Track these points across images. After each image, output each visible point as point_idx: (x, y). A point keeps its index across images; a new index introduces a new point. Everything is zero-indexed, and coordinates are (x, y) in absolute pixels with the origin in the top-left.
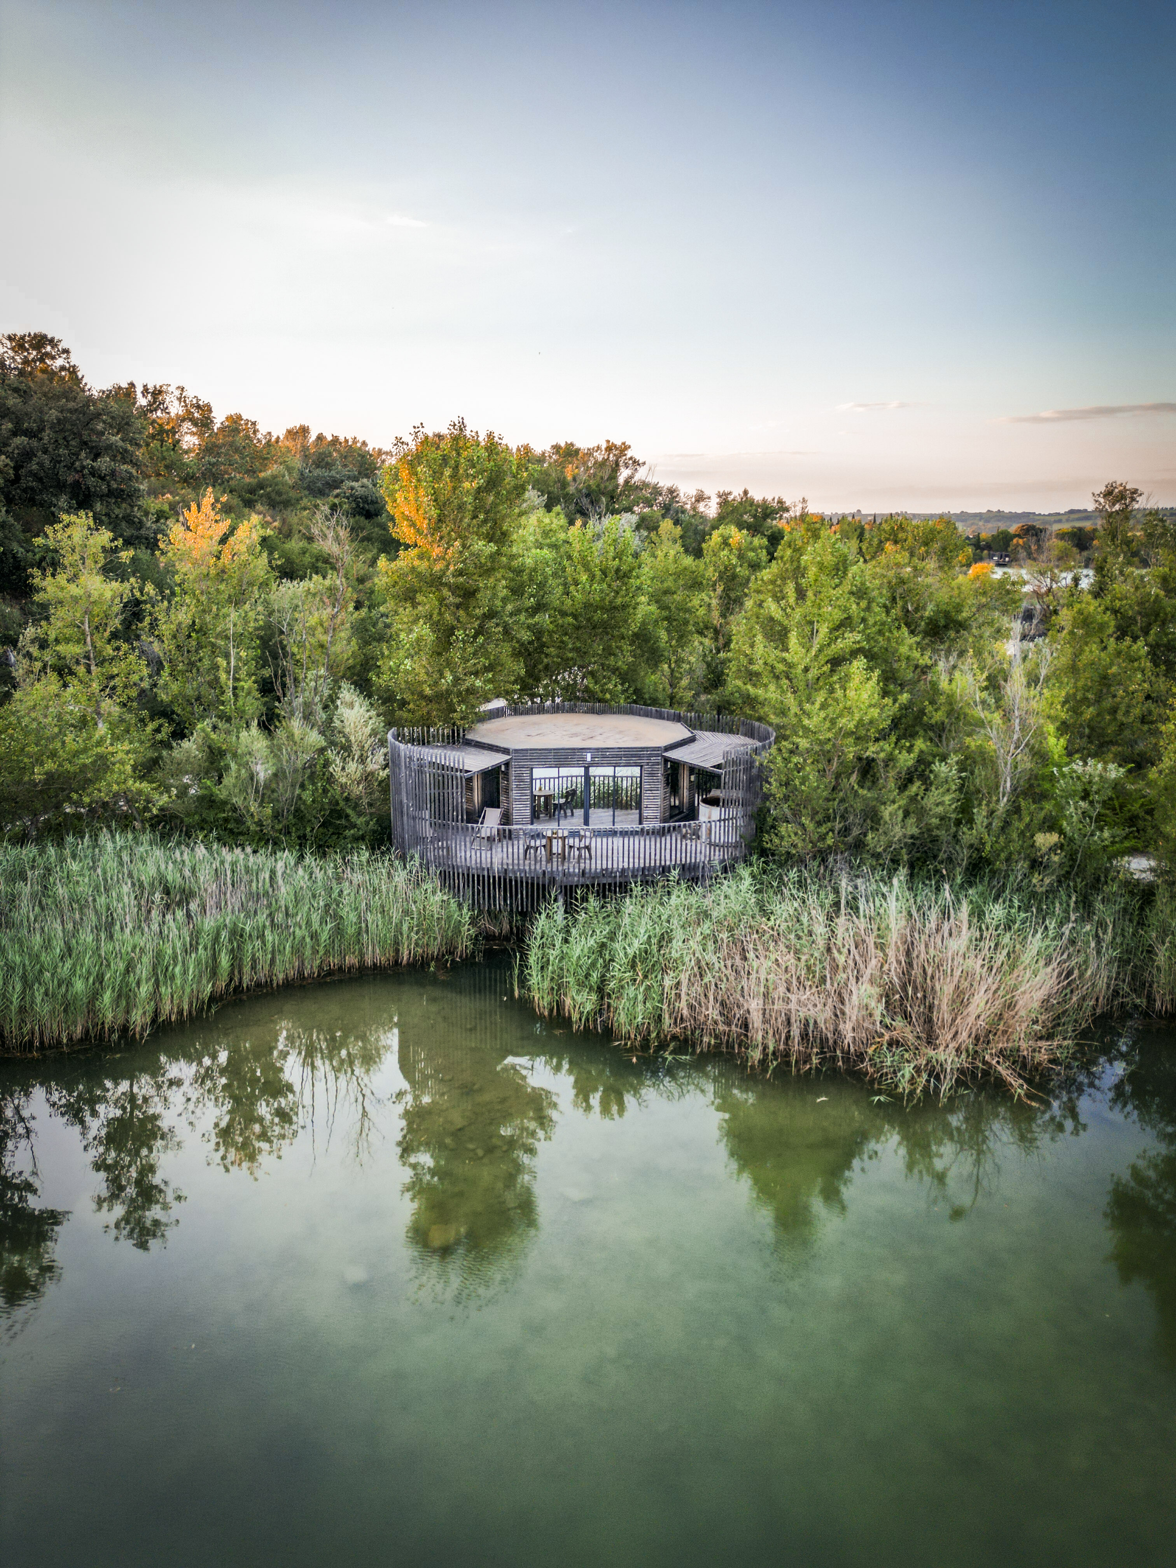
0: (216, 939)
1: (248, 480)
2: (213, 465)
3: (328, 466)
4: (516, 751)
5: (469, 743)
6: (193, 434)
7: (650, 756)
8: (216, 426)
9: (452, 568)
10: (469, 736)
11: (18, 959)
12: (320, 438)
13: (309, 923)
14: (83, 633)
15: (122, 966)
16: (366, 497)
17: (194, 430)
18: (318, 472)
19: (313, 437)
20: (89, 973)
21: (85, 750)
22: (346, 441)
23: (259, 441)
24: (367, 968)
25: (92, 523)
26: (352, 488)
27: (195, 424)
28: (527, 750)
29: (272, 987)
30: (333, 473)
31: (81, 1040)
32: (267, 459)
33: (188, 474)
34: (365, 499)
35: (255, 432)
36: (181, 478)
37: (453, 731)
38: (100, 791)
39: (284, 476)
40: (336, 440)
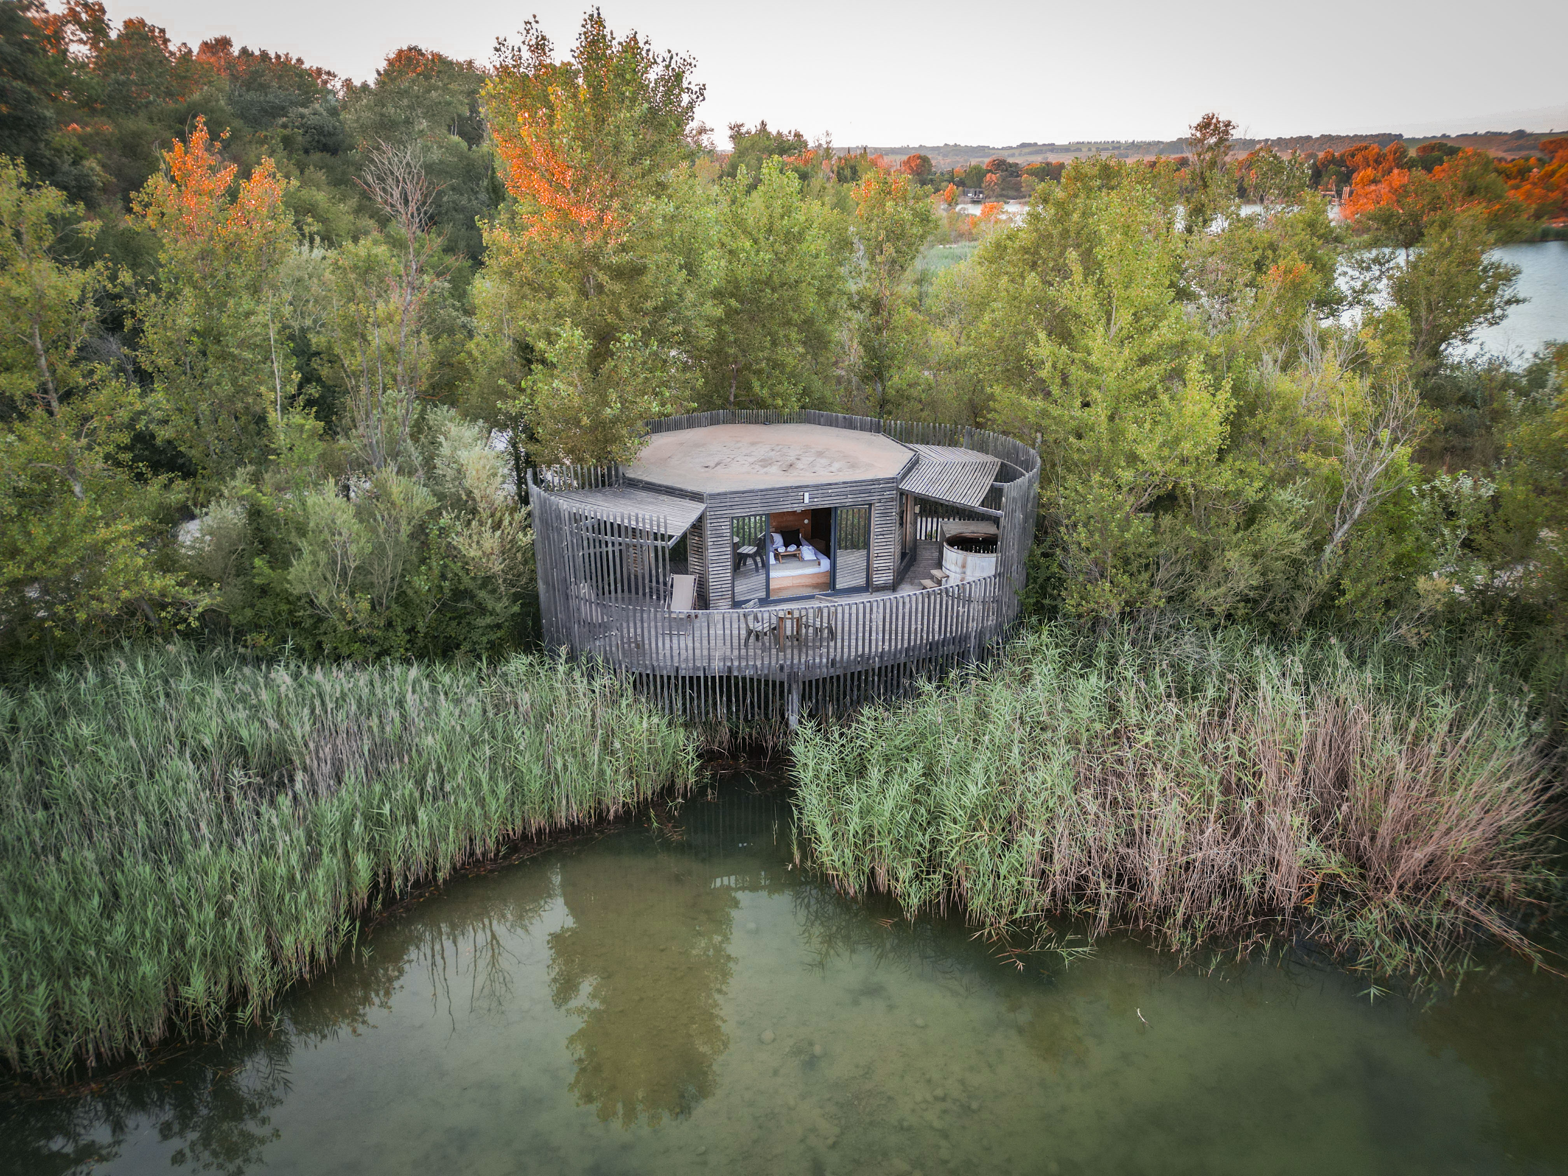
0: (346, 834)
1: (171, 105)
2: (123, 84)
3: (263, 88)
4: (712, 496)
5: (633, 484)
6: (81, 41)
7: (884, 490)
8: (113, 35)
9: (612, 243)
10: (631, 474)
11: (29, 924)
12: (244, 51)
13: (476, 784)
14: (32, 351)
15: (210, 912)
16: (322, 127)
17: (84, 37)
18: (251, 96)
19: (235, 51)
20: (158, 933)
21: (63, 541)
22: (278, 57)
23: (172, 54)
24: (561, 830)
25: (24, 174)
26: (302, 116)
27: (84, 29)
28: (725, 494)
29: (437, 886)
30: (270, 97)
31: (164, 1042)
32: (185, 77)
33: (90, 97)
34: (320, 130)
35: (166, 41)
36: (80, 101)
37: (609, 469)
38: (99, 599)
39: (217, 101)
40: (264, 55)
